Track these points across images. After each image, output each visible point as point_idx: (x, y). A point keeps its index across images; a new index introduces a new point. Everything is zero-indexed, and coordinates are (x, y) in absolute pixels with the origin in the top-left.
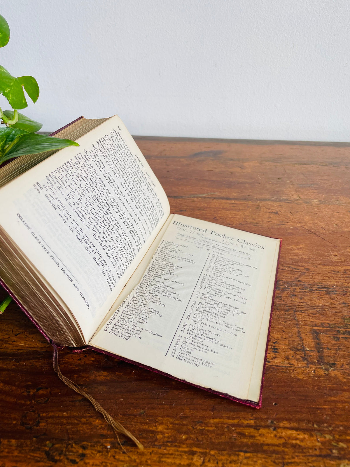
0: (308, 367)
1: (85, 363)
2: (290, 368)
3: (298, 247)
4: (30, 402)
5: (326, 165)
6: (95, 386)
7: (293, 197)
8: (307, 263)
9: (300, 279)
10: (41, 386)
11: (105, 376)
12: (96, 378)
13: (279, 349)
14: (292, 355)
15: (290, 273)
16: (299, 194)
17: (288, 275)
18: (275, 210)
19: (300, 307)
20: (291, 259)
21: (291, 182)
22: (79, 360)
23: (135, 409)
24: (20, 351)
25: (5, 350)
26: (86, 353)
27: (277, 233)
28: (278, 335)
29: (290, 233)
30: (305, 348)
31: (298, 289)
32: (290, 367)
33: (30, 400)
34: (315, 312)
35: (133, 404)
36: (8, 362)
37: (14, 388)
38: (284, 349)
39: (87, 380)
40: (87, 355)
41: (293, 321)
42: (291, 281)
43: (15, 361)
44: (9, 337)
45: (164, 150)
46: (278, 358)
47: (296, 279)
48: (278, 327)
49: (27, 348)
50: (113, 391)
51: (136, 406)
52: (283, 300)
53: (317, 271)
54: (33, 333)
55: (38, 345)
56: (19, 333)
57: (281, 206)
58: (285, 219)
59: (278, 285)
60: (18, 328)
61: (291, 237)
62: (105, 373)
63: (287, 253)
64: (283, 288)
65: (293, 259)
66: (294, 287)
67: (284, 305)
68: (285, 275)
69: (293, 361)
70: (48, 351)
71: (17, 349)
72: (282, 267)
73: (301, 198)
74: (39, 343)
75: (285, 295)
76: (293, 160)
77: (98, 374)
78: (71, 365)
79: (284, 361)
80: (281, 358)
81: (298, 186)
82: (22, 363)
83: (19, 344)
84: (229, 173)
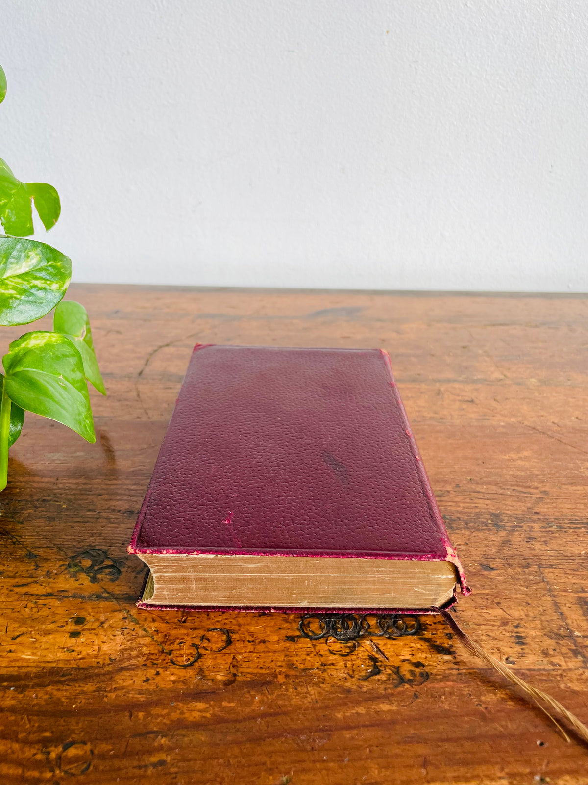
0: (586, 668)
1: (158, 687)
2: (555, 673)
3: (520, 455)
4: (51, 774)
5: (536, 326)
6: (184, 733)
7: (493, 375)
8: (543, 482)
9: (536, 510)
10: (70, 740)
11: (200, 711)
12: (184, 716)
13: (527, 637)
14: (552, 647)
15: (517, 500)
16: (503, 371)
17: (514, 504)
18: (469, 397)
19: (547, 558)
20: (513, 476)
21: (485, 352)
23: (270, 775)
24: (23, 670)
26: (157, 668)
27: (480, 434)
28: (519, 611)
29: (502, 433)
30: (572, 632)
31: (537, 527)
32: (553, 670)
33: (52, 770)
34: (577, 566)
35: (264, 764)
37: (16, 746)
38: (534, 638)
39: (165, 721)
40: (161, 670)
41: (542, 585)
42: (522, 514)
43: (15, 690)
45: (263, 307)
46: (529, 654)
47: (530, 510)
48: (516, 596)
49: (38, 664)
50: (221, 740)
51: (271, 769)
52: (516, 548)
53: (562, 495)
54: (48, 633)
55: (58, 656)
56: (19, 634)
57: (476, 390)
58: (489, 411)
59: (501, 521)
60: (17, 625)
61: (505, 439)
62: (201, 705)
63: (504, 466)
64: (510, 527)
65: (518, 476)
66: (529, 523)
67: (518, 557)
68: (510, 503)
69: (557, 657)
70: (82, 666)
71: (18, 667)
72: (501, 491)
73: (507, 377)
74: (61, 652)
75: (516, 539)
76: (481, 319)
77: (187, 707)
78: (129, 694)
79: (541, 659)
80: (534, 654)
81: (498, 358)
82: (29, 693)
83: (23, 656)
84: (379, 340)
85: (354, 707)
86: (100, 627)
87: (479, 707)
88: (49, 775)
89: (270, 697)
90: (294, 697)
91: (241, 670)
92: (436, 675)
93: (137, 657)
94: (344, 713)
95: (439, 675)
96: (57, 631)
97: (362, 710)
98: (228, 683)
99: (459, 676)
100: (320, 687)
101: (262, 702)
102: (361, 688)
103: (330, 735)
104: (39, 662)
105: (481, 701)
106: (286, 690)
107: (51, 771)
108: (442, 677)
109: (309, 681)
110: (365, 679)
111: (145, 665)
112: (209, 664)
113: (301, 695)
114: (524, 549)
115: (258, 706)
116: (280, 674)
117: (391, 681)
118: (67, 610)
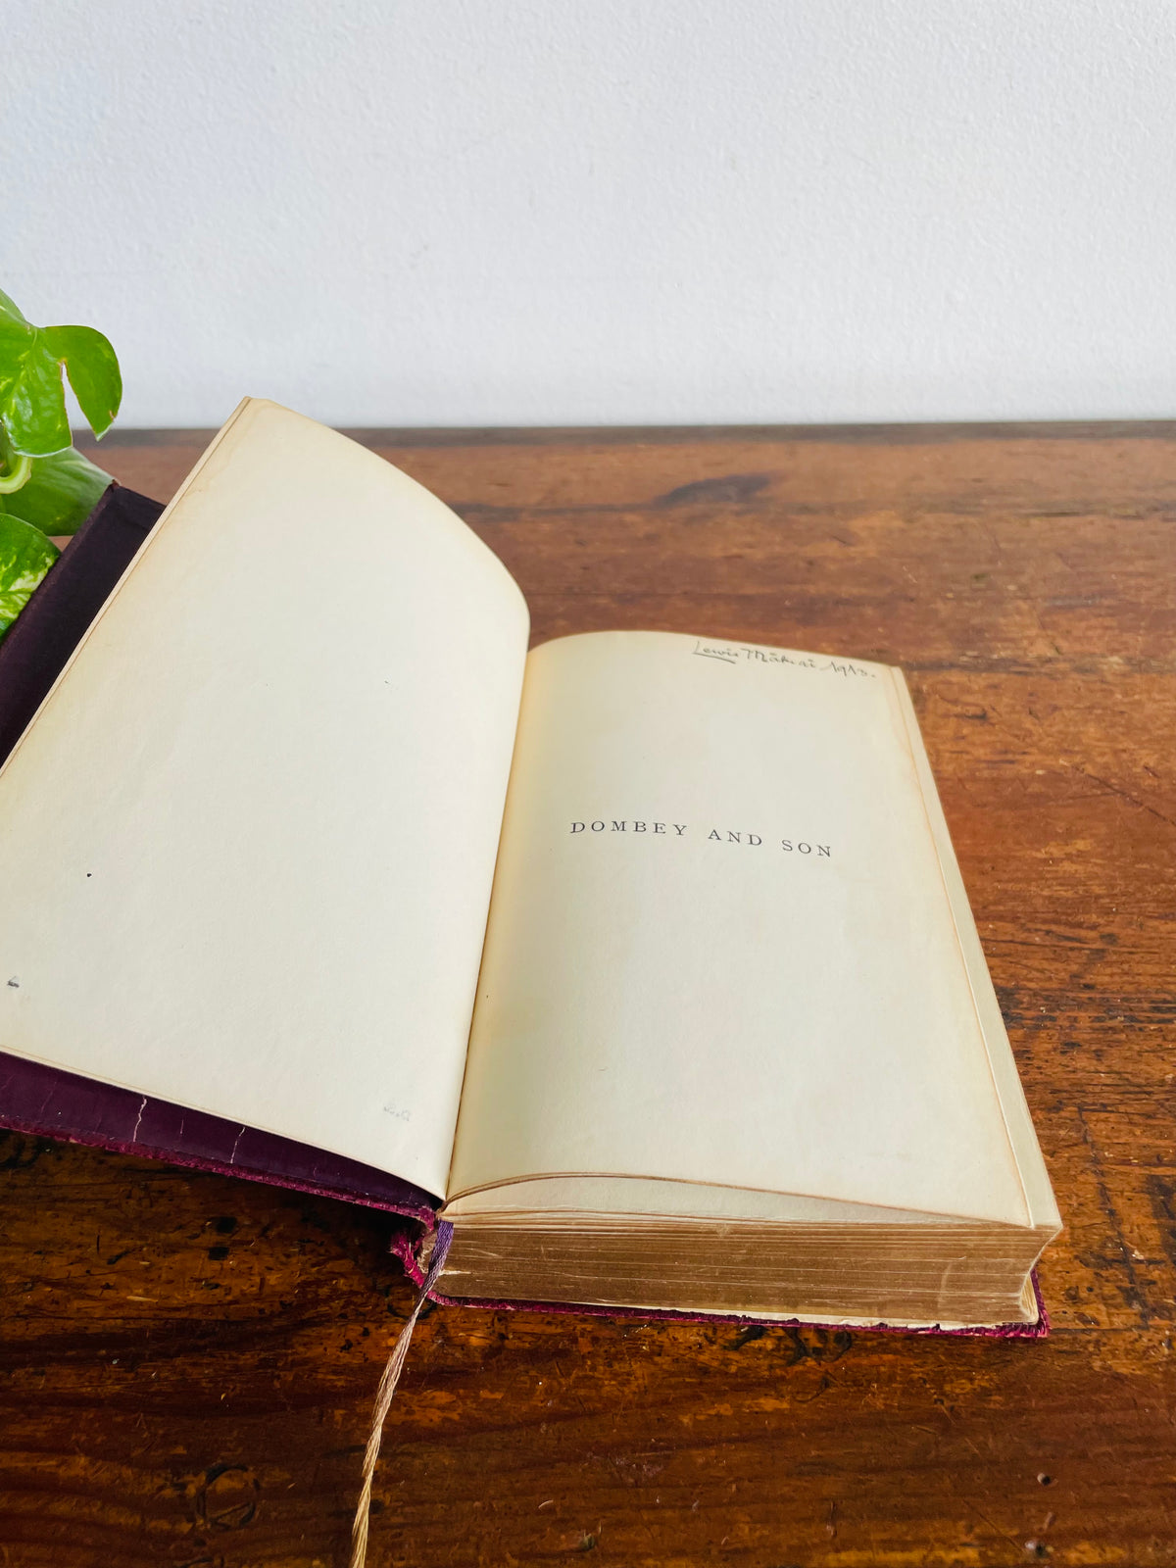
0: (1147, 1328)
1: (366, 1360)
2: (1087, 1337)
3: (1069, 849)
4: (190, 1525)
5: (1138, 517)
6: (414, 1449)
7: (1032, 648)
8: (1108, 914)
9: (1089, 979)
10: (220, 1461)
11: (441, 1408)
12: (412, 1418)
14: (1086, 1284)
15: (1052, 956)
17: (1045, 965)
18: (977, 705)
19: (1097, 1089)
20: (1050, 897)
21: (1022, 588)
22: (343, 1348)
23: (562, 1532)
24: (132, 1325)
25: (77, 1324)
26: (365, 1321)
27: (991, 798)
29: (1038, 795)
30: (1128, 1252)
31: (1084, 1017)
32: (1083, 1331)
33: (192, 1520)
34: (1153, 1108)
35: (552, 1511)
36: (94, 1373)
37: (128, 1473)
38: (1057, 1262)
40: (372, 1327)
41: (1081, 1150)
42: (1061, 990)
43: (120, 1365)
44: (88, 1272)
45: (565, 482)
47: (1076, 980)
49: (157, 1312)
50: (477, 1465)
51: (563, 1521)
52: (1039, 1068)
53: (1144, 942)
54: (171, 1249)
55: (192, 1296)
56: (121, 1251)
57: (995, 687)
58: (1016, 741)
59: (1016, 1007)
60: (115, 1234)
61: (1042, 810)
62: (443, 1397)
63: (1034, 876)
64: (1032, 1019)
65: (1058, 899)
66: (1071, 1011)
67: (1039, 1087)
68: (1036, 964)
69: (1095, 1305)
70: (232, 1318)
71: (122, 1318)
72: (1022, 936)
73: (1062, 654)
74: (196, 1290)
75: (1041, 1046)
76: (1020, 500)
77: (419, 1401)
78: (317, 1372)
79: (1064, 1309)
80: (1051, 1298)
81: (1047, 604)
82: (145, 1371)
83: (128, 1297)
84: (802, 565)
85: (713, 1403)
86: (263, 1238)
87: (938, 1405)
88: (186, 1527)
89: (563, 1381)
90: (606, 1382)
91: (513, 1326)
92: (866, 1339)
93: (330, 1298)
94: (695, 1415)
95: (871, 1340)
96: (187, 1247)
97: (726, 1410)
98: (491, 1353)
99: (908, 1342)
100: (656, 1364)
101: (549, 1392)
102: (727, 1365)
103: (668, 1457)
104: (159, 1309)
105: (943, 1394)
106: (593, 1368)
107: (189, 1521)
108: (875, 1343)
109: (633, 1350)
110: (736, 1346)
111: (343, 1316)
112: (455, 1314)
113: (619, 1379)
114: (1056, 1070)
115: (542, 1398)
116: (582, 1335)
117: (782, 1353)
118: (201, 1204)
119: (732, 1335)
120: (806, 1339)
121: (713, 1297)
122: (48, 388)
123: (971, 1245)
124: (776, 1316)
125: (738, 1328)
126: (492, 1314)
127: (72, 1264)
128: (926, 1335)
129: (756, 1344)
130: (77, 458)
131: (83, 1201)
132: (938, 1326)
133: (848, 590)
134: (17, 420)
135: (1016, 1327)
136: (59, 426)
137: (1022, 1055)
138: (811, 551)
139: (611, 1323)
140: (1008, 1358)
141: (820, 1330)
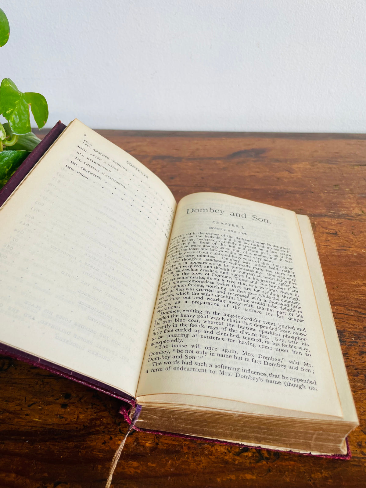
1: (110, 448)
2: (364, 460)
6: (124, 482)
7: (354, 211)
10: (59, 480)
11: (135, 468)
15: (357, 320)
16: (361, 207)
17: (355, 323)
18: (334, 230)
20: (357, 299)
21: (351, 190)
22: (103, 443)
24: (34, 429)
25: (16, 427)
26: (111, 434)
27: (337, 262)
29: (354, 262)
32: (363, 458)
36: (20, 445)
37: (28, 481)
40: (113, 436)
42: (359, 332)
43: (28, 443)
44: (21, 409)
45: (198, 149)
49: (42, 425)
52: (351, 360)
54: (49, 403)
55: (54, 420)
56: (33, 403)
57: (340, 223)
58: (347, 242)
59: (344, 337)
60: (31, 396)
61: (355, 268)
62: (135, 464)
63: (352, 291)
64: (349, 342)
65: (360, 299)
66: (363, 340)
67: (351, 367)
68: (351, 322)
70: (67, 429)
71: (31, 426)
72: (347, 312)
73: (364, 213)
74: (56, 418)
75: (352, 352)
76: (351, 160)
77: (127, 465)
78: (94, 451)
79: (357, 450)
80: (352, 445)
81: (360, 196)
82: (37, 445)
83: (34, 419)
84: (275, 179)
85: (229, 474)
86: (79, 402)
87: (309, 482)
89: (177, 462)
90: (192, 464)
91: (161, 440)
92: (284, 455)
93: (100, 425)
95: (286, 456)
96: (54, 403)
97: (233, 477)
98: (153, 449)
99: (300, 458)
100: (209, 458)
101: (172, 465)
102: (235, 461)
104: (43, 424)
105: (311, 477)
106: (188, 458)
108: (288, 457)
109: (202, 453)
110: (238, 454)
111: (104, 432)
112: (142, 434)
113: (197, 463)
114: (357, 361)
115: (169, 468)
116: (185, 446)
117: (254, 458)
118: (60, 388)
119: (237, 450)
120: (263, 454)
121: (231, 436)
122: (24, 113)
123: (324, 427)
124: (253, 445)
125: (239, 448)
126: (154, 436)
127: (16, 406)
128: (306, 456)
129: (245, 454)
130: (33, 136)
131: (22, 384)
132: (311, 453)
133: (290, 188)
134: (14, 122)
135: (339, 455)
136: (27, 125)
137: (345, 355)
138: (278, 175)
139: (195, 442)
140: (335, 466)
141: (268, 451)
